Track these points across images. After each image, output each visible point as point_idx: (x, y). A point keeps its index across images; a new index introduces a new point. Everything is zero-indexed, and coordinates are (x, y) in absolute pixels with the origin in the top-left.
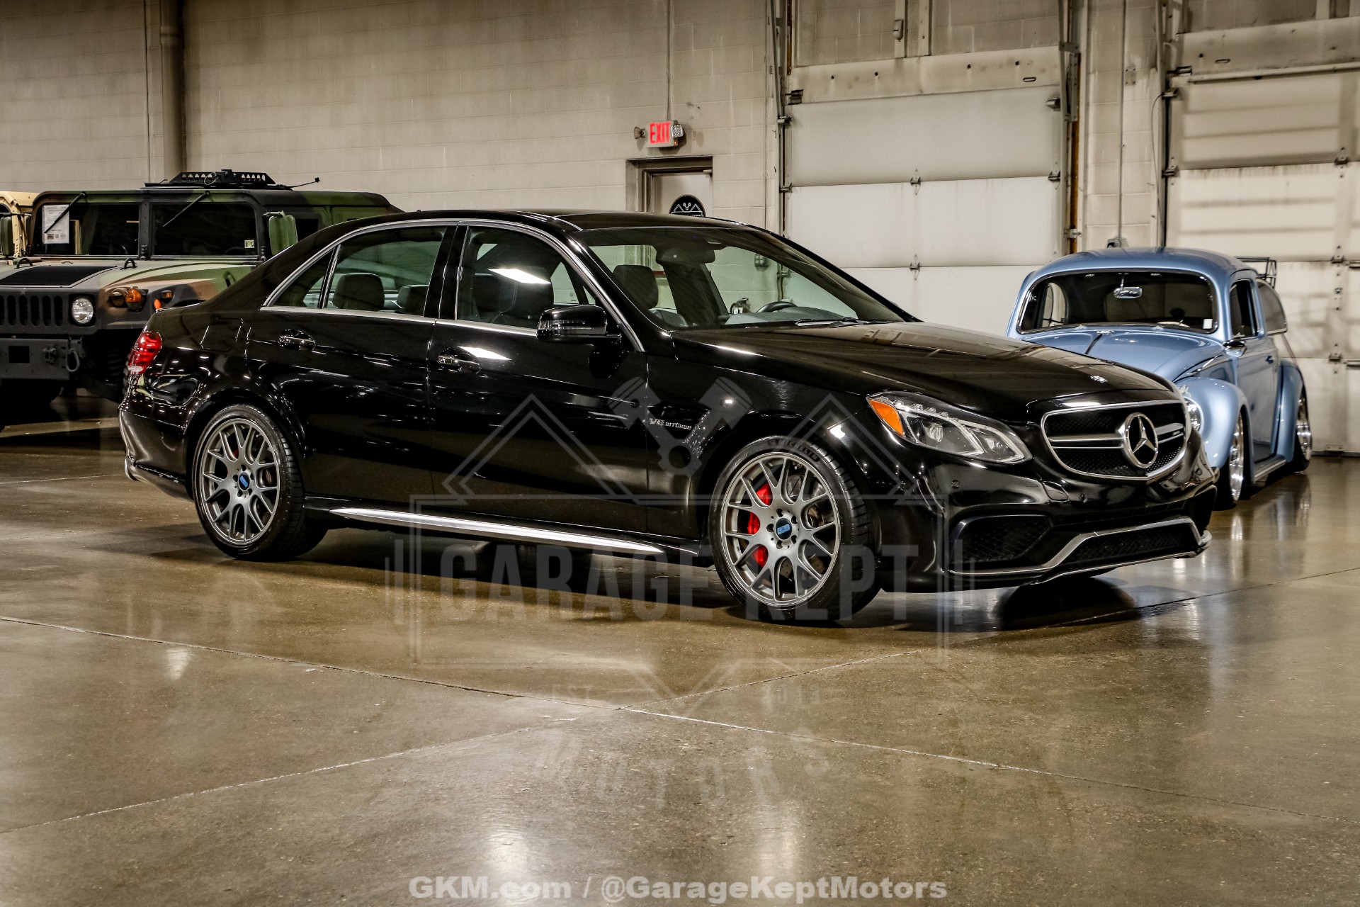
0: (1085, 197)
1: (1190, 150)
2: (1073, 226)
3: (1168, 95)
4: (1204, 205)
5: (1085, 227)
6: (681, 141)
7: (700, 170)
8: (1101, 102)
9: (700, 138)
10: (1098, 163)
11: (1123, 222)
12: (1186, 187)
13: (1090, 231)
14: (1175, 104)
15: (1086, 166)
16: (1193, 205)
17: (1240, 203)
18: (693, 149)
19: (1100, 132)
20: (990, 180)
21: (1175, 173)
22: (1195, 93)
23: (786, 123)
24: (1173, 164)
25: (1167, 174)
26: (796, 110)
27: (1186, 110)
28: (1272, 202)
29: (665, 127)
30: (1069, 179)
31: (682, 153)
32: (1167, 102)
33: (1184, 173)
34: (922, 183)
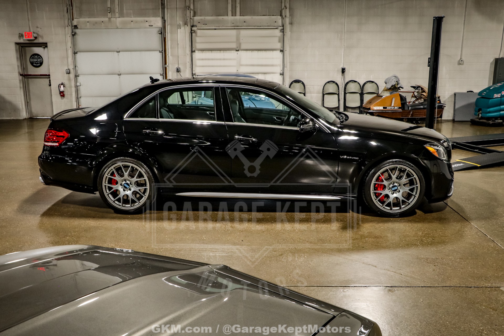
0: (168, 57)
1: (198, 46)
2: (166, 64)
3: (192, 32)
4: (203, 59)
5: (169, 64)
6: (36, 38)
7: (41, 46)
8: (171, 33)
9: (42, 37)
10: (171, 48)
11: (179, 63)
12: (197, 55)
13: (170, 65)
14: (193, 34)
15: (168, 49)
16: (199, 59)
17: (212, 59)
18: (40, 40)
19: (172, 40)
20: (141, 52)
21: (194, 51)
22: (199, 32)
23: (74, 35)
24: (193, 49)
25: (192, 52)
26: (77, 31)
27: (196, 36)
28: (220, 59)
29: (30, 34)
30: (164, 52)
31: (36, 41)
33: (196, 51)
34: (120, 52)
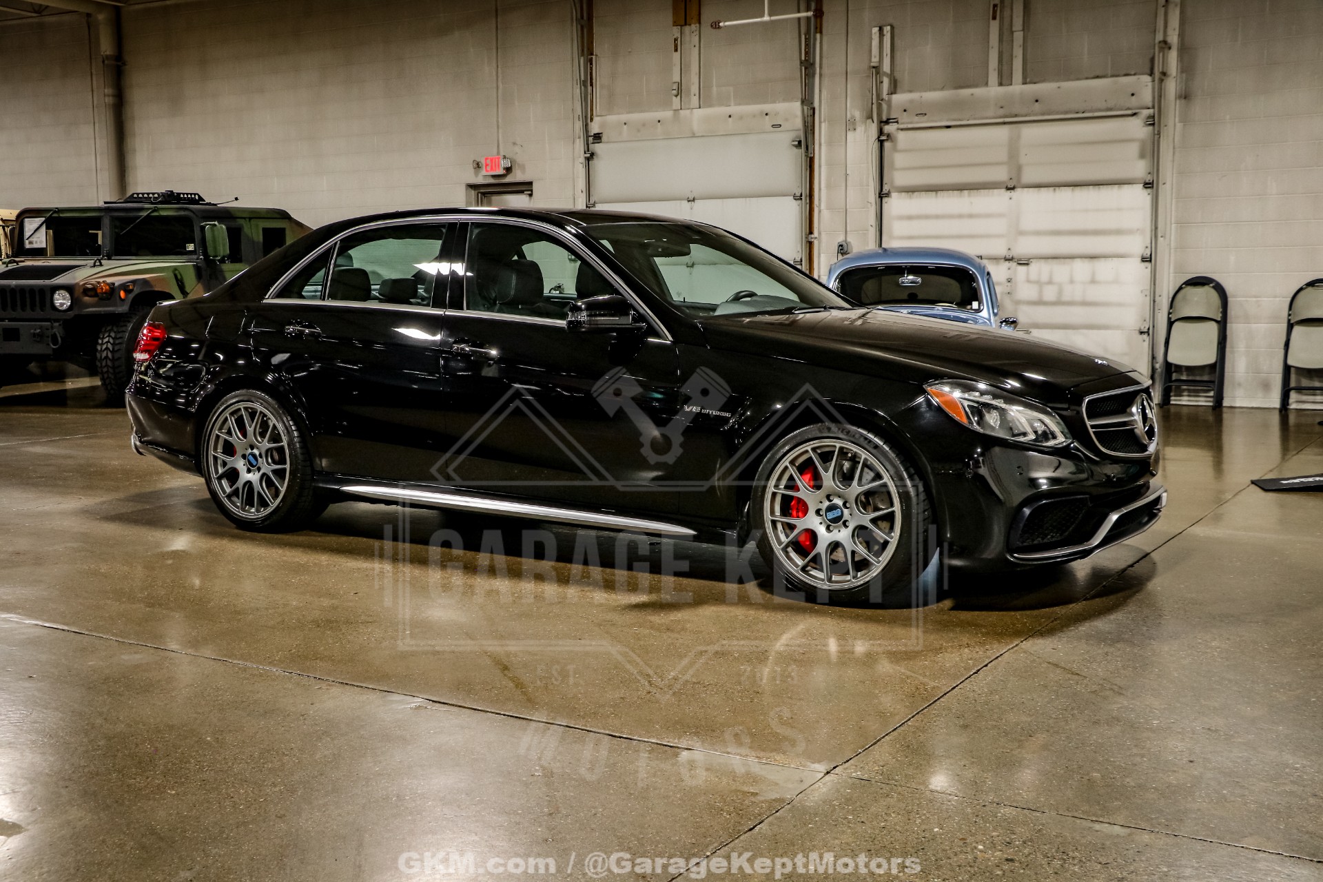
0: (820, 211)
1: (898, 177)
2: (811, 232)
3: (883, 139)
4: (910, 218)
5: (820, 233)
6: (509, 170)
7: (522, 192)
8: (830, 143)
9: (523, 168)
10: (829, 187)
11: (848, 229)
12: (896, 205)
13: (824, 236)
14: (887, 145)
15: (820, 189)
16: (901, 218)
17: (937, 217)
18: (517, 177)
19: (830, 164)
20: (748, 199)
21: (888, 195)
22: (902, 137)
23: (590, 157)
24: (886, 188)
25: (882, 195)
26: (597, 148)
27: (895, 149)
28: (960, 216)
29: (497, 160)
30: (808, 198)
31: (508, 179)
32: (881, 143)
33: (894, 195)
34: (696, 201)
